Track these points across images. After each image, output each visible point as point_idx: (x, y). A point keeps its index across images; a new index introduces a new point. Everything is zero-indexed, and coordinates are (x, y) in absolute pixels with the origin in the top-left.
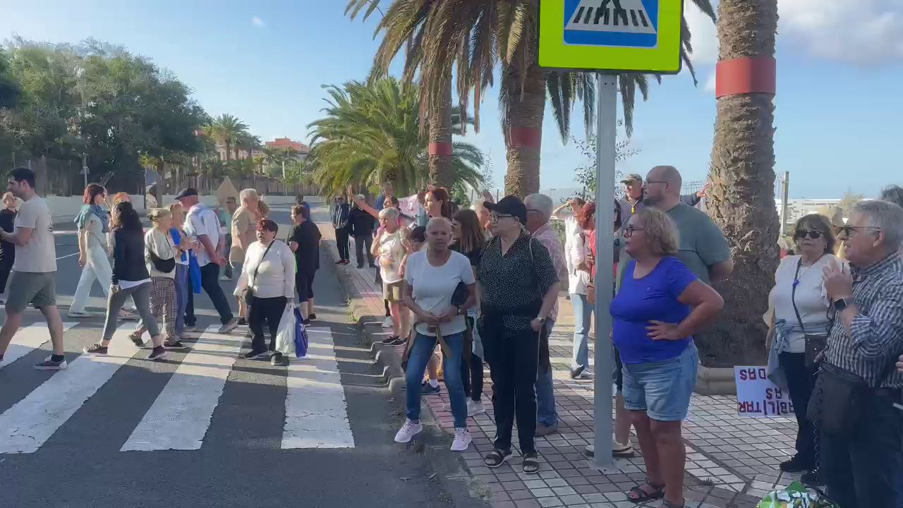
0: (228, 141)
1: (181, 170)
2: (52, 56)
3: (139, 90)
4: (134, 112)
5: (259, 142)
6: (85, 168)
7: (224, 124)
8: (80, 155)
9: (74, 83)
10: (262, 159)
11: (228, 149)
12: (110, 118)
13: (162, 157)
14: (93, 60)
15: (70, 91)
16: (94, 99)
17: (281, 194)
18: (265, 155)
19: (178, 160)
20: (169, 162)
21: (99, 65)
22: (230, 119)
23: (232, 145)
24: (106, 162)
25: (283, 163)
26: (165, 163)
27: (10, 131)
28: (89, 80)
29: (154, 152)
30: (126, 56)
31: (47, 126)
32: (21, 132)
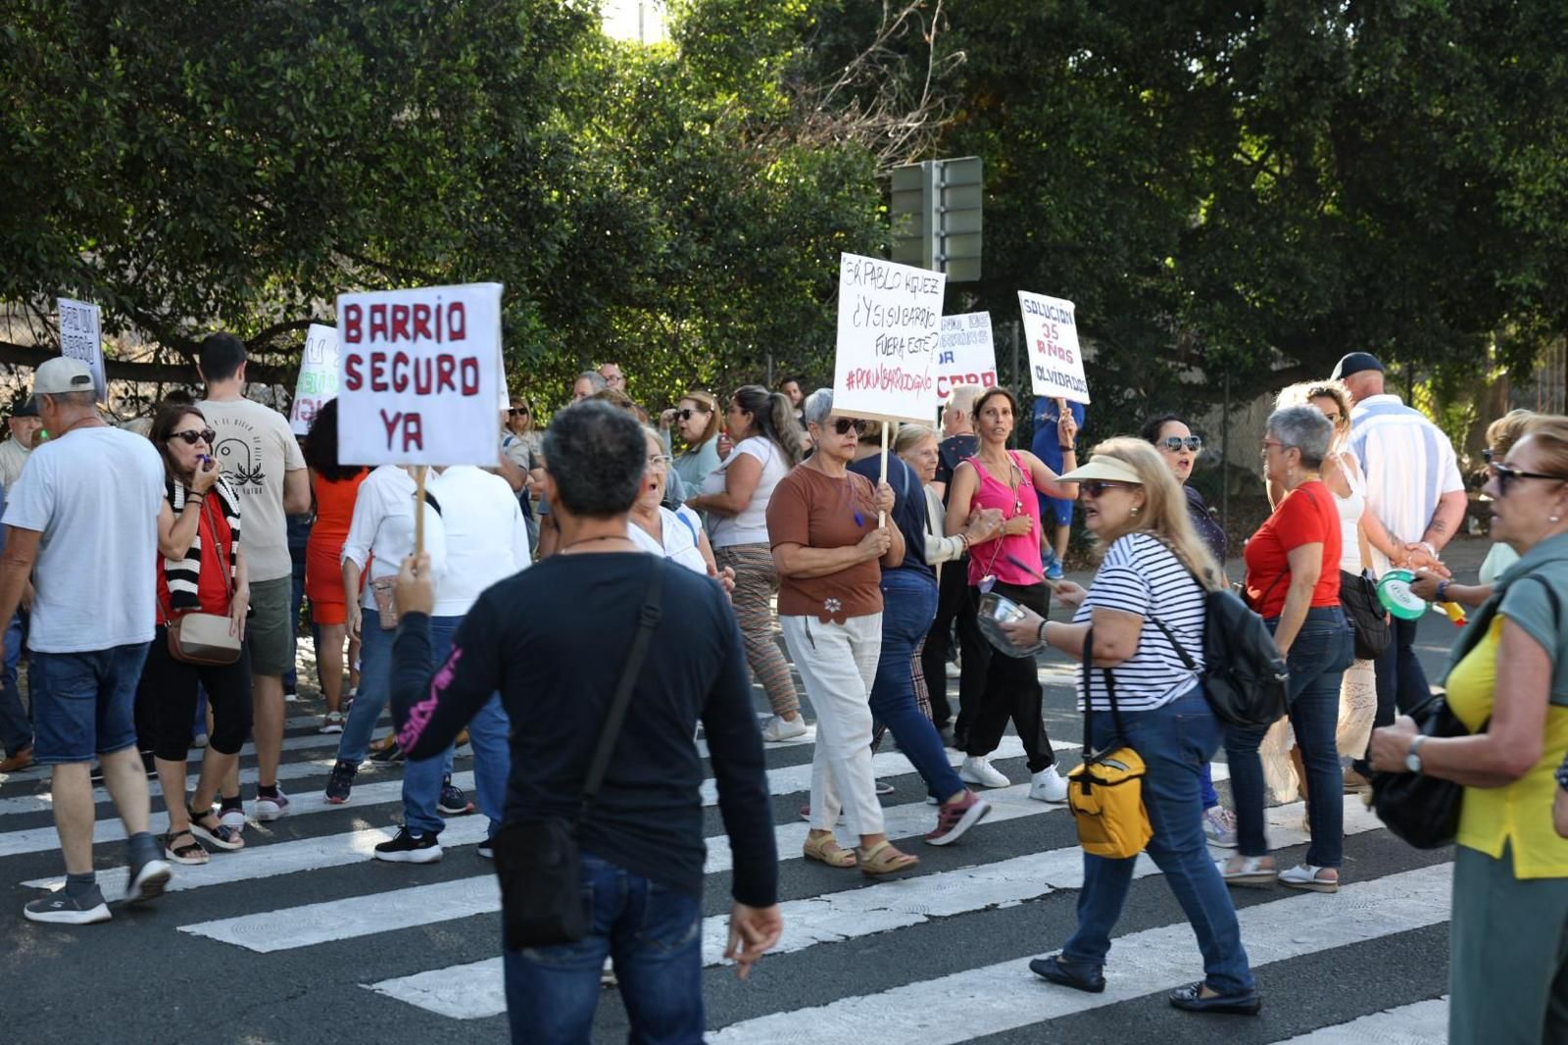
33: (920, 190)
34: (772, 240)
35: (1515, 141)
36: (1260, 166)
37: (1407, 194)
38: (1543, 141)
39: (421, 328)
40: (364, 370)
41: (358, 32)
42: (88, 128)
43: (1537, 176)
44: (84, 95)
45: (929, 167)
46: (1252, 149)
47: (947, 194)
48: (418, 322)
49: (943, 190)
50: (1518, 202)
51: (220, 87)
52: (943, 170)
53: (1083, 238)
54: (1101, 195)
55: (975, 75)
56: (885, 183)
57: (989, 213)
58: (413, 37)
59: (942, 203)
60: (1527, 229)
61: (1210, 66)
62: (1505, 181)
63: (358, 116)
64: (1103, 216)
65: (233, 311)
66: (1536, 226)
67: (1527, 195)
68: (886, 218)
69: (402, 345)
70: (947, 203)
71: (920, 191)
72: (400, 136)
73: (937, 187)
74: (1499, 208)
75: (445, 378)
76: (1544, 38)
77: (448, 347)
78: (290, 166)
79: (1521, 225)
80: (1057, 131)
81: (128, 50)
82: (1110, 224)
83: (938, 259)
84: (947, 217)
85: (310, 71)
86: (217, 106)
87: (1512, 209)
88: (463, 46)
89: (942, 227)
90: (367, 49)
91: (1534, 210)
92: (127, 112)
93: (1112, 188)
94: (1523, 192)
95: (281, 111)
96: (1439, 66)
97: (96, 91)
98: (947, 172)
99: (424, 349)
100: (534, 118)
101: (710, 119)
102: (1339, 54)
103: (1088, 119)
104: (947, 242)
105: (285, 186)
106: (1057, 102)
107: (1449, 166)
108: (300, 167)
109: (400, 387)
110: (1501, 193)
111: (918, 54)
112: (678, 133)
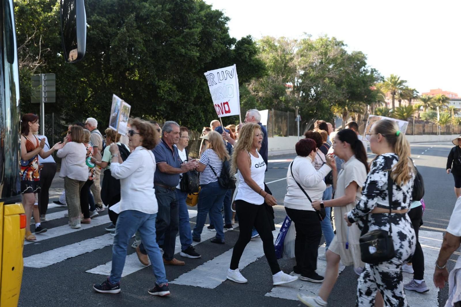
0: (394, 93)
1: (359, 117)
2: (279, 41)
3: (334, 60)
4: (331, 76)
5: (418, 92)
6: (298, 116)
7: (391, 81)
8: (294, 108)
9: (292, 59)
10: (419, 107)
11: (394, 99)
12: (315, 81)
13: (347, 108)
14: (305, 42)
15: (290, 64)
16: (304, 69)
17: (435, 134)
18: (422, 103)
19: (357, 109)
20: (351, 111)
21: (309, 45)
22: (395, 78)
23: (396, 97)
24: (311, 112)
25: (438, 108)
26: (348, 112)
27: (254, 93)
28: (302, 56)
29: (341, 104)
30: (326, 36)
31: (275, 89)
32: (260, 94)
33: (39, 81)
37: (138, 89)
43: (165, 86)
45: (41, 76)
47: (46, 82)
49: (45, 81)
50: (162, 92)
52: (45, 76)
54: (71, 85)
59: (45, 84)
60: (163, 98)
62: (159, 87)
64: (72, 90)
66: (165, 97)
67: (163, 91)
70: (46, 84)
73: (44, 80)
74: (158, 93)
76: (165, 58)
79: (162, 96)
83: (44, 97)
84: (46, 87)
87: (160, 93)
89: (45, 90)
91: (164, 94)
94: (162, 90)
96: (145, 62)
98: (46, 77)
104: (46, 93)
107: (148, 83)
110: (158, 90)
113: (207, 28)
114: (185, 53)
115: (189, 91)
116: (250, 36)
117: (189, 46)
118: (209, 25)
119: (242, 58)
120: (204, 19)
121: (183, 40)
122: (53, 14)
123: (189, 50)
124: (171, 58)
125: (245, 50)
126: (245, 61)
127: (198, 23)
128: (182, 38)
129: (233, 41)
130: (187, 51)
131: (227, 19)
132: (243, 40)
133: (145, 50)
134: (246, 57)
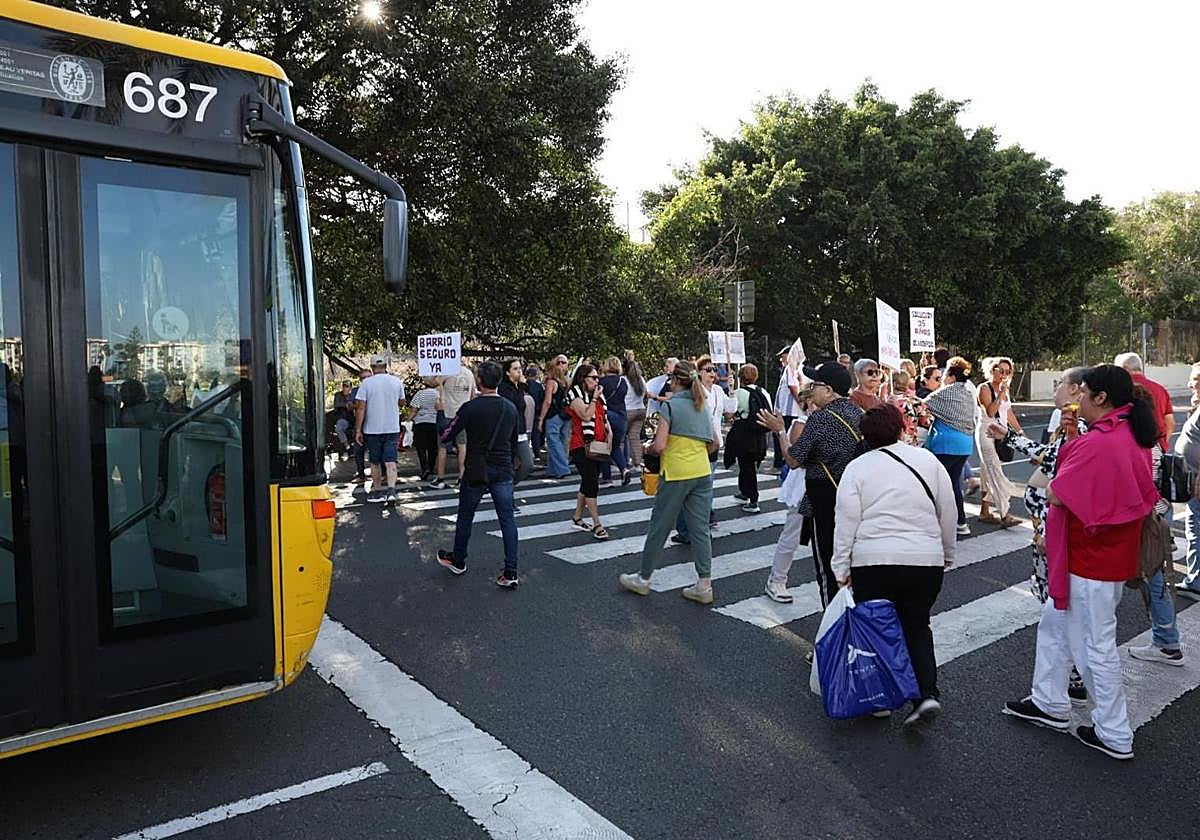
27: (1133, 292)
31: (1176, 282)
32: (1146, 292)
34: (684, 309)
35: (930, 277)
36: (848, 285)
38: (939, 278)
39: (440, 343)
40: (425, 354)
41: (547, 242)
42: (462, 275)
44: (461, 265)
45: (737, 284)
46: (844, 279)
47: (743, 293)
48: (440, 342)
50: (931, 297)
51: (503, 261)
52: (741, 285)
53: (789, 308)
55: (752, 254)
56: (722, 290)
57: (757, 300)
58: (565, 243)
61: (832, 251)
62: (927, 291)
63: (547, 269)
65: (508, 333)
68: (722, 301)
69: (435, 347)
70: (743, 296)
71: (734, 292)
72: (561, 275)
73: (740, 291)
75: (446, 355)
77: (447, 347)
78: (525, 286)
80: (779, 273)
81: (474, 251)
82: (797, 303)
83: (739, 315)
85: (531, 255)
86: (502, 267)
88: (581, 245)
89: (741, 304)
90: (550, 246)
92: (475, 270)
93: (798, 292)
95: (523, 268)
97: (464, 263)
98: (743, 286)
99: (442, 348)
100: (605, 269)
101: (664, 269)
102: (872, 249)
103: (790, 269)
104: (743, 309)
105: (523, 293)
106: (780, 263)
108: (528, 287)
109: (435, 357)
110: (926, 295)
111: (733, 247)
112: (653, 274)
113: (1017, 191)
114: (971, 235)
115: (984, 295)
116: (1098, 197)
117: (978, 222)
118: (1019, 186)
119: (1083, 233)
120: (1010, 177)
121: (967, 215)
122: (768, 194)
123: (979, 229)
124: (947, 244)
125: (1088, 220)
126: (1088, 239)
127: (999, 184)
128: (966, 211)
129: (1069, 206)
130: (974, 231)
131: (1060, 173)
132: (1085, 203)
133: (906, 235)
134: (1089, 231)
